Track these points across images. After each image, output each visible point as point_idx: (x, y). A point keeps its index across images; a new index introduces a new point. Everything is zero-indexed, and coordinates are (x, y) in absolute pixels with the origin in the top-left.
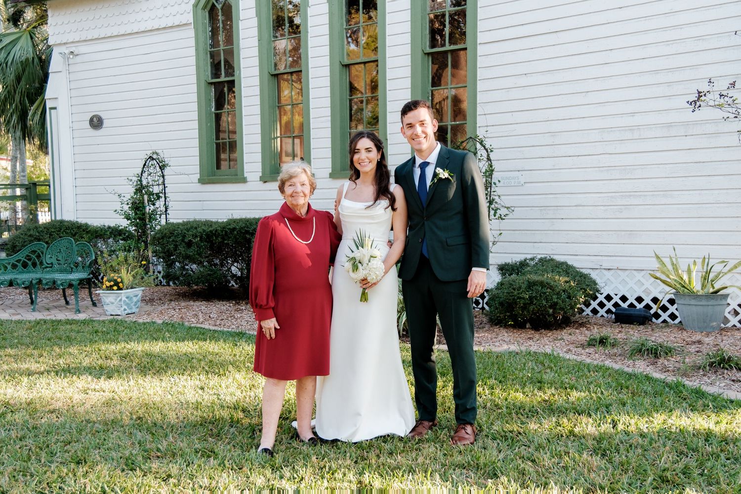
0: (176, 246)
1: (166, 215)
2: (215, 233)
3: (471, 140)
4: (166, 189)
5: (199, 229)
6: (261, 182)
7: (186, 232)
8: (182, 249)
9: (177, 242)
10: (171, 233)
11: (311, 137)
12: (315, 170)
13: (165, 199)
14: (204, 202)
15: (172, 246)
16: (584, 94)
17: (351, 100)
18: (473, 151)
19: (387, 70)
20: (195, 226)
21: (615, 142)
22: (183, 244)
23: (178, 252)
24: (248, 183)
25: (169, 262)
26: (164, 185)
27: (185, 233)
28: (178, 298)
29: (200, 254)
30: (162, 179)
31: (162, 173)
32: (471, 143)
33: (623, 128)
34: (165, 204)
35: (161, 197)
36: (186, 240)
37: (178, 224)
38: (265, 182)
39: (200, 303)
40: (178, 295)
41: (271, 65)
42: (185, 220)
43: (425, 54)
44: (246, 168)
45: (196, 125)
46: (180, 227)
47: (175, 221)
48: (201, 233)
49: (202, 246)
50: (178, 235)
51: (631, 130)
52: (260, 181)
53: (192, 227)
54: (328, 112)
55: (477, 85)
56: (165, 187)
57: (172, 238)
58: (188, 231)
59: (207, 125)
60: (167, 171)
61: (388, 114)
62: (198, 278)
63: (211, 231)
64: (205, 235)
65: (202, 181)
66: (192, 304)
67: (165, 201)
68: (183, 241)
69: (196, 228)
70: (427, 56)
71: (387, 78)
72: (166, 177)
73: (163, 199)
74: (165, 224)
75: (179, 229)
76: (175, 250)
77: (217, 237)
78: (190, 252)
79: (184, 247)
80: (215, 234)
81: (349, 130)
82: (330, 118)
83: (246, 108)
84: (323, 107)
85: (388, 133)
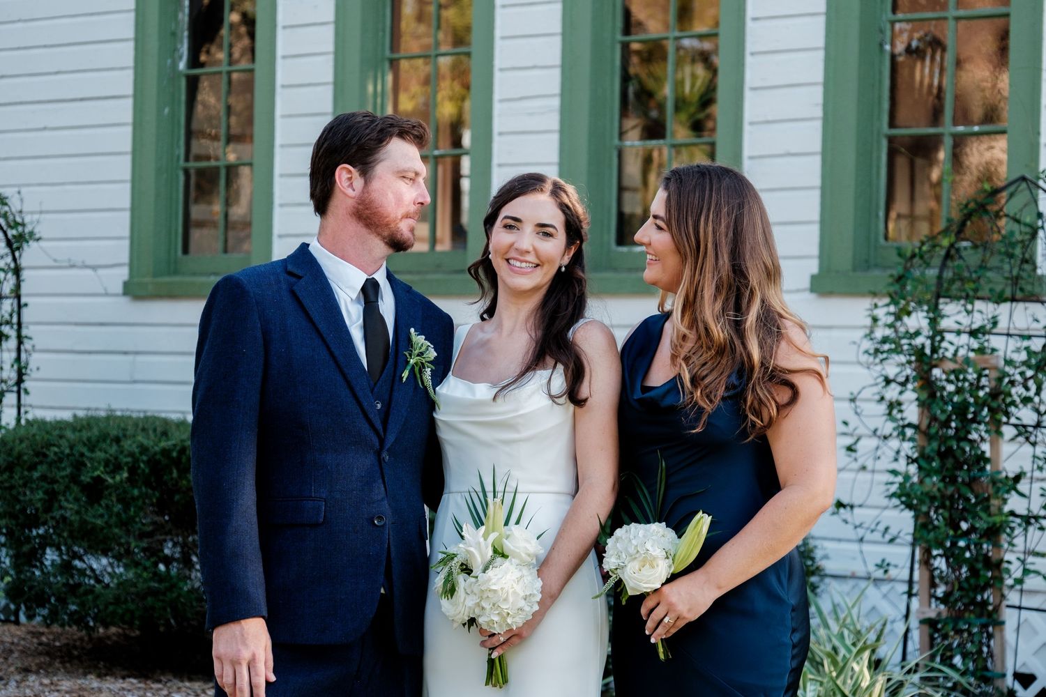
0: (52, 498)
1: (19, 393)
2: (179, 458)
3: (1024, 185)
4: (24, 311)
5: (127, 445)
7: (85, 450)
8: (69, 507)
9: (54, 481)
10: (37, 454)
13: (20, 342)
14: (140, 358)
15: (40, 495)
17: (625, 47)
18: (1028, 220)
20: (114, 433)
22: (76, 489)
23: (57, 514)
25: (26, 548)
26: (18, 297)
27: (82, 455)
28: (50, 665)
29: (125, 524)
30: (11, 279)
31: (14, 259)
32: (1022, 197)
34: (18, 359)
35: (7, 337)
36: (85, 478)
37: (60, 425)
39: (120, 684)
40: (48, 654)
42: (81, 414)
45: (125, 112)
46: (69, 434)
47: (49, 416)
48: (131, 455)
49: (133, 499)
50: (61, 460)
53: (104, 437)
54: (552, 81)
55: (1042, 12)
56: (20, 306)
57: (42, 469)
58: (92, 450)
59: (160, 111)
60: (29, 255)
61: (748, 94)
62: (117, 601)
63: (166, 452)
64: (148, 463)
65: (133, 290)
66: (95, 684)
67: (19, 350)
68: (74, 478)
69: (117, 440)
72: (25, 274)
73: (12, 343)
74: (13, 424)
75: (63, 442)
76: (48, 509)
77: (184, 471)
78: (96, 517)
79: (77, 500)
80: (177, 462)
81: (616, 141)
82: (556, 102)
83: (289, 61)
84: (534, 67)
85: (747, 152)
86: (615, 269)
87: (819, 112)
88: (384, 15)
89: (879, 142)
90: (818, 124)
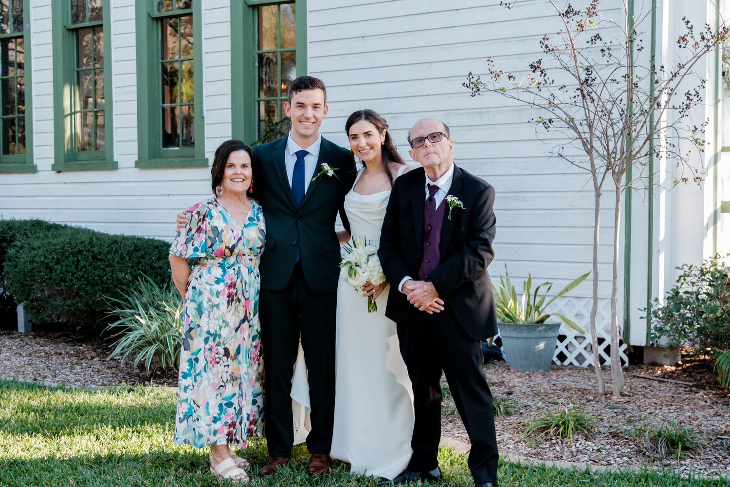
6: (54, 172)
11: (114, 113)
12: (119, 156)
16: (428, 65)
17: (163, 65)
19: (203, 26)
21: (463, 128)
24: (39, 173)
33: (471, 111)
38: (59, 172)
41: (67, 17)
43: (249, 6)
44: (37, 152)
51: (479, 112)
52: (53, 170)
54: (134, 79)
55: (307, 49)
70: (251, 9)
71: (203, 37)
81: (161, 104)
82: (135, 88)
83: (37, 72)
84: (128, 74)
85: (205, 108)
86: (162, 158)
87: (230, 92)
88: (73, 52)
89: (254, 103)
90: (230, 96)
